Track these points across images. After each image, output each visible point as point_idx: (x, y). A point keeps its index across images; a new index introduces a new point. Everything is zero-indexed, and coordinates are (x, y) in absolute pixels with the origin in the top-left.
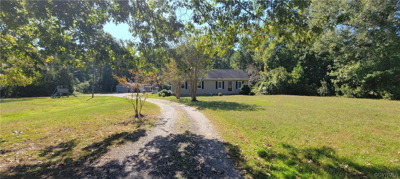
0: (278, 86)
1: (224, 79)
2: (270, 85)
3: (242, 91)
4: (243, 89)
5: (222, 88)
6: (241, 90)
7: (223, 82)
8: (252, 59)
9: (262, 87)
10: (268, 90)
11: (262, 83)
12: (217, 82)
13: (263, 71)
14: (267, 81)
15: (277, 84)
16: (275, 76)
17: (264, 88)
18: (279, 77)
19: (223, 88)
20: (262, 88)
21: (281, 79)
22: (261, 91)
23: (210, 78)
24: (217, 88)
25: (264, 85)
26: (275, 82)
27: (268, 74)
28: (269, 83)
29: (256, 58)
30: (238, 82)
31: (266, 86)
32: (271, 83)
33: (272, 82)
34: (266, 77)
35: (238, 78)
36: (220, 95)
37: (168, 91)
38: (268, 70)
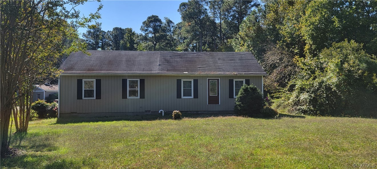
0: (342, 92)
1: (197, 73)
2: (318, 89)
3: (240, 105)
4: (241, 99)
5: (192, 97)
6: (237, 103)
7: (196, 82)
8: (278, 34)
9: (299, 93)
10: (313, 101)
11: (299, 83)
12: (179, 82)
13: (302, 55)
14: (311, 79)
15: (337, 86)
16: (331, 66)
17: (304, 96)
18: (346, 65)
19: (196, 96)
20: (297, 97)
21: (349, 71)
22: (297, 103)
23: (162, 70)
24: (179, 96)
25: (302, 90)
26: (335, 80)
27: (313, 63)
28: (316, 84)
29: (285, 29)
30: (235, 80)
31: (308, 92)
32: (323, 82)
33: (325, 79)
34: (309, 69)
35: (235, 70)
36: (175, 115)
37: (49, 104)
38: (315, 55)
